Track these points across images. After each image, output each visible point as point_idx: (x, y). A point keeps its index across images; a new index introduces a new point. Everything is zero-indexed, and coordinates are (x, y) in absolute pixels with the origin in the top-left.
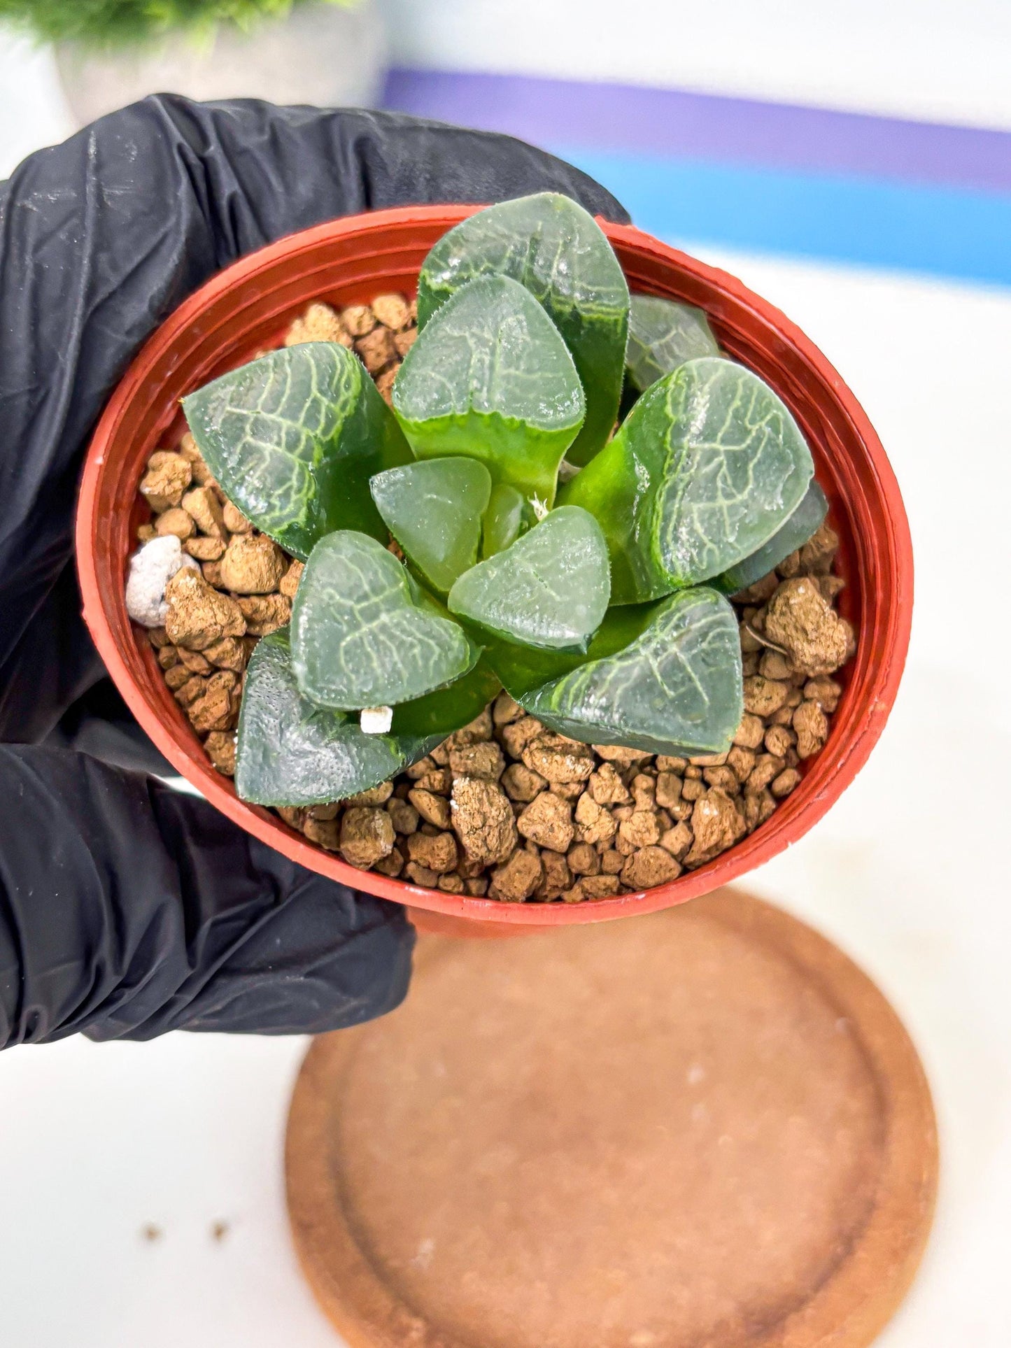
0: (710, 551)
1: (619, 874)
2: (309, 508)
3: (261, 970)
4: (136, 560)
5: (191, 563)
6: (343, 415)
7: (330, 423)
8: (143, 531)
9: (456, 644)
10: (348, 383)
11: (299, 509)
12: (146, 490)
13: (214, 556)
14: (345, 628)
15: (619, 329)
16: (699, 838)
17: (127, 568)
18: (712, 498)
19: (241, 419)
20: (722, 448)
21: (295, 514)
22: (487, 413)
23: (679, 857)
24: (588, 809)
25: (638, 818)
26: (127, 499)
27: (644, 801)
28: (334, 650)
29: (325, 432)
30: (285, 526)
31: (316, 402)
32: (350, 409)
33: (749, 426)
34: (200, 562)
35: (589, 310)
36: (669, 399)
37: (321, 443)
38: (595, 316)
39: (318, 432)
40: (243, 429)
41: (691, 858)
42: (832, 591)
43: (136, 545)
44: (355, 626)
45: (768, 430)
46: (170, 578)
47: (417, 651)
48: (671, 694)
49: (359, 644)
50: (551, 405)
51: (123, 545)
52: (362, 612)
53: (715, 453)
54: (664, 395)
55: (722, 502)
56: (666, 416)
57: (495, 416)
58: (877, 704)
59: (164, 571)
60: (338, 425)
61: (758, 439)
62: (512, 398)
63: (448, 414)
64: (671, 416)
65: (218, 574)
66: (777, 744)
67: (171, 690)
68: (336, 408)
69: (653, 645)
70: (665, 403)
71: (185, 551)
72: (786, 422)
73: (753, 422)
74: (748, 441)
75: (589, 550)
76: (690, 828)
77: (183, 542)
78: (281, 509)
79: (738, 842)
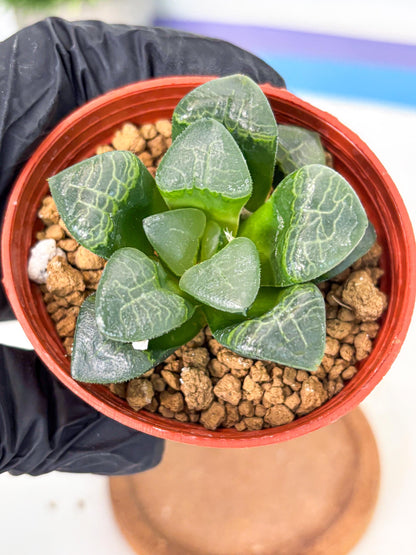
0: (311, 267)
1: (263, 417)
2: (109, 236)
3: (89, 449)
5: (61, 253)
6: (129, 188)
7: (122, 192)
8: (39, 235)
9: (180, 309)
10: (132, 172)
11: (103, 238)
12: (41, 216)
13: (72, 249)
14: (123, 301)
15: (272, 146)
16: (304, 402)
17: (29, 255)
18: (314, 239)
19: (76, 190)
20: (320, 213)
21: (102, 240)
22: (202, 189)
23: (293, 411)
24: (249, 384)
25: (273, 390)
26: (31, 220)
27: (277, 382)
28: (117, 313)
29: (120, 197)
30: (96, 246)
31: (115, 183)
32: (133, 185)
33: (335, 202)
34: (66, 252)
35: (256, 136)
36: (294, 185)
37: (116, 202)
38: (260, 140)
39: (116, 197)
40: (77, 196)
41: (299, 411)
42: (378, 276)
43: (35, 241)
44: (127, 300)
45: (344, 204)
46: (49, 260)
47: (159, 313)
48: (288, 340)
49: (129, 309)
50: (234, 186)
51: (28, 242)
52: (131, 293)
53: (316, 215)
54: (292, 184)
55: (319, 241)
56: (293, 195)
57: (205, 190)
58: (396, 340)
59: (47, 257)
60: (126, 193)
61: (340, 208)
62: (215, 183)
63: (183, 189)
64: (295, 194)
65: (74, 258)
66: (346, 354)
67: (50, 314)
68: (125, 185)
69: (280, 314)
70: (292, 187)
71: (58, 246)
72: (354, 199)
73: (337, 199)
74: (334, 209)
75: (250, 262)
76: (300, 396)
77: (57, 242)
78: (95, 237)
79: (323, 404)
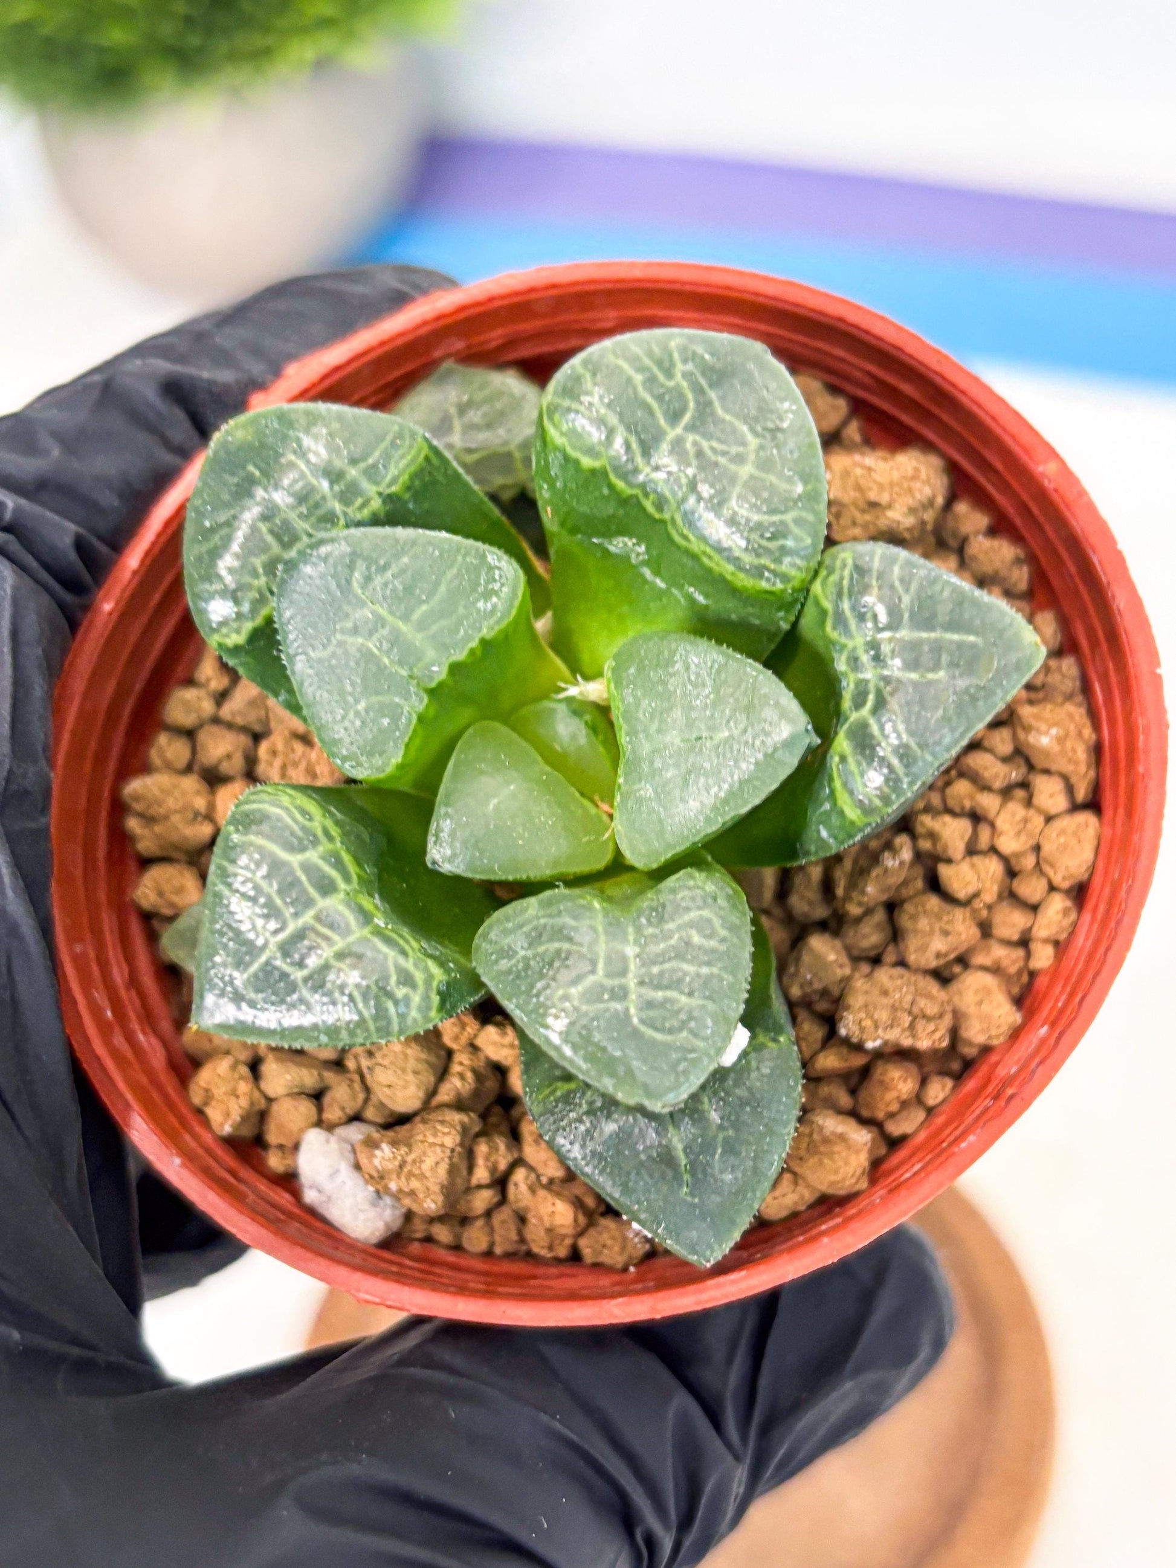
0: (798, 521)
1: (1052, 888)
2: (430, 956)
4: (310, 1196)
5: (355, 1133)
6: (339, 844)
7: (339, 865)
8: (275, 1162)
9: (710, 887)
10: (304, 812)
11: (426, 969)
12: (227, 1129)
13: (361, 1096)
14: (618, 1006)
15: (435, 461)
16: (1068, 769)
17: (312, 1212)
18: (733, 480)
19: (268, 968)
20: (679, 430)
21: (430, 978)
22: (445, 675)
23: (1075, 807)
25: (1002, 823)
26: (230, 1159)
27: (989, 802)
28: (637, 1037)
29: (347, 878)
30: (436, 999)
31: (307, 867)
32: (334, 831)
33: (671, 384)
34: (356, 1118)
35: (394, 481)
36: (573, 454)
37: (357, 892)
38: (405, 478)
39: (342, 885)
40: (284, 976)
41: (1081, 794)
43: (289, 1181)
44: (620, 994)
45: (690, 366)
46: (357, 1167)
47: (696, 939)
48: (942, 674)
49: (647, 1005)
50: (487, 595)
51: (284, 1198)
52: (608, 975)
53: (678, 442)
54: (566, 458)
55: (747, 470)
56: (593, 472)
57: (454, 668)
59: (346, 1172)
60: (347, 858)
61: (693, 382)
63: (415, 721)
64: (596, 464)
65: (382, 1105)
67: (489, 1254)
68: (325, 846)
70: (577, 462)
71: (330, 1128)
72: (690, 339)
73: (669, 374)
74: (690, 396)
75: (696, 661)
76: (1047, 772)
77: (319, 1123)
78: (413, 986)
79: (1096, 725)
